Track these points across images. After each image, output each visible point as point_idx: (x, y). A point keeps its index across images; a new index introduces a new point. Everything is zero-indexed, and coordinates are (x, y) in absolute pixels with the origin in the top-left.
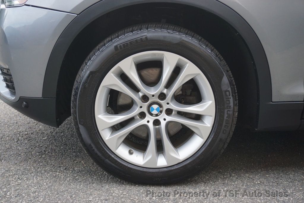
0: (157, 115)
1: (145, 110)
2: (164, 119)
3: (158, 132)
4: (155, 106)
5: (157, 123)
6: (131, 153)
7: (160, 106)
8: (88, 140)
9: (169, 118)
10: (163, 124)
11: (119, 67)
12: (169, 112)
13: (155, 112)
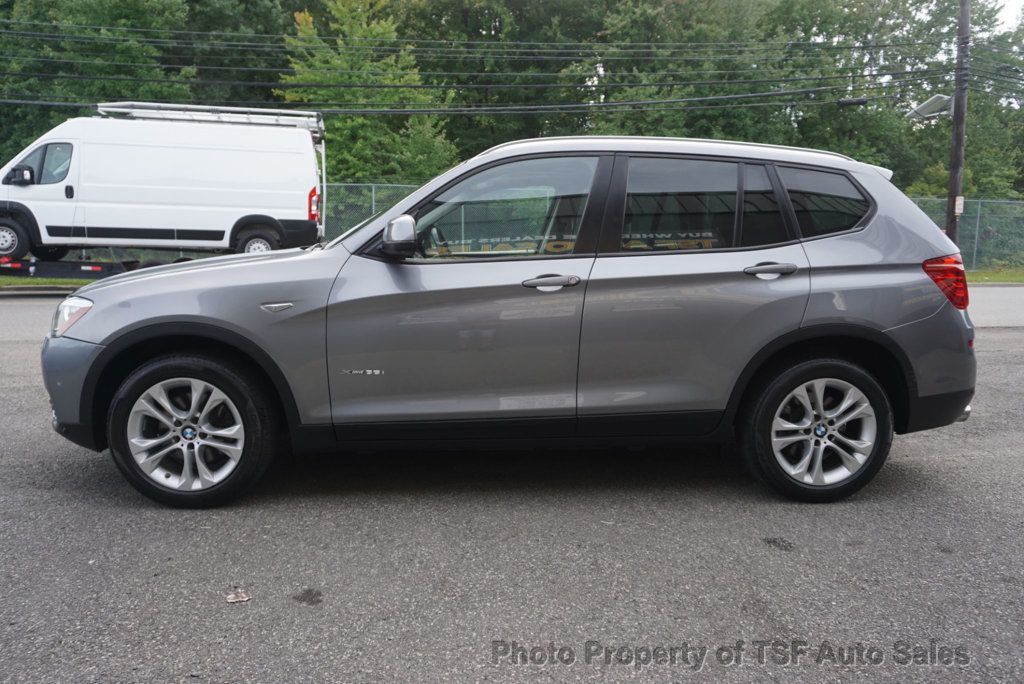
0: (191, 439)
1: (178, 433)
2: (198, 443)
3: (193, 455)
4: (189, 430)
5: (191, 446)
6: (167, 476)
7: (194, 429)
8: (123, 464)
9: (203, 442)
10: (197, 447)
11: (148, 394)
12: (203, 436)
13: (189, 436)
